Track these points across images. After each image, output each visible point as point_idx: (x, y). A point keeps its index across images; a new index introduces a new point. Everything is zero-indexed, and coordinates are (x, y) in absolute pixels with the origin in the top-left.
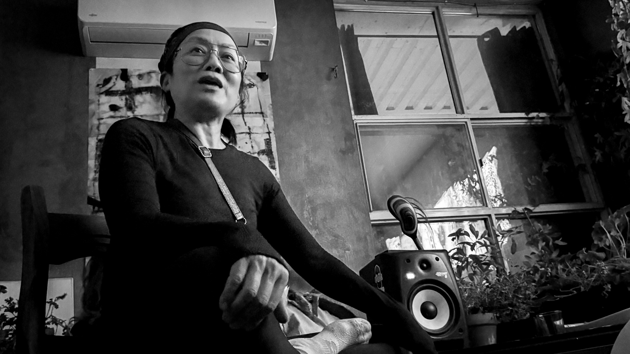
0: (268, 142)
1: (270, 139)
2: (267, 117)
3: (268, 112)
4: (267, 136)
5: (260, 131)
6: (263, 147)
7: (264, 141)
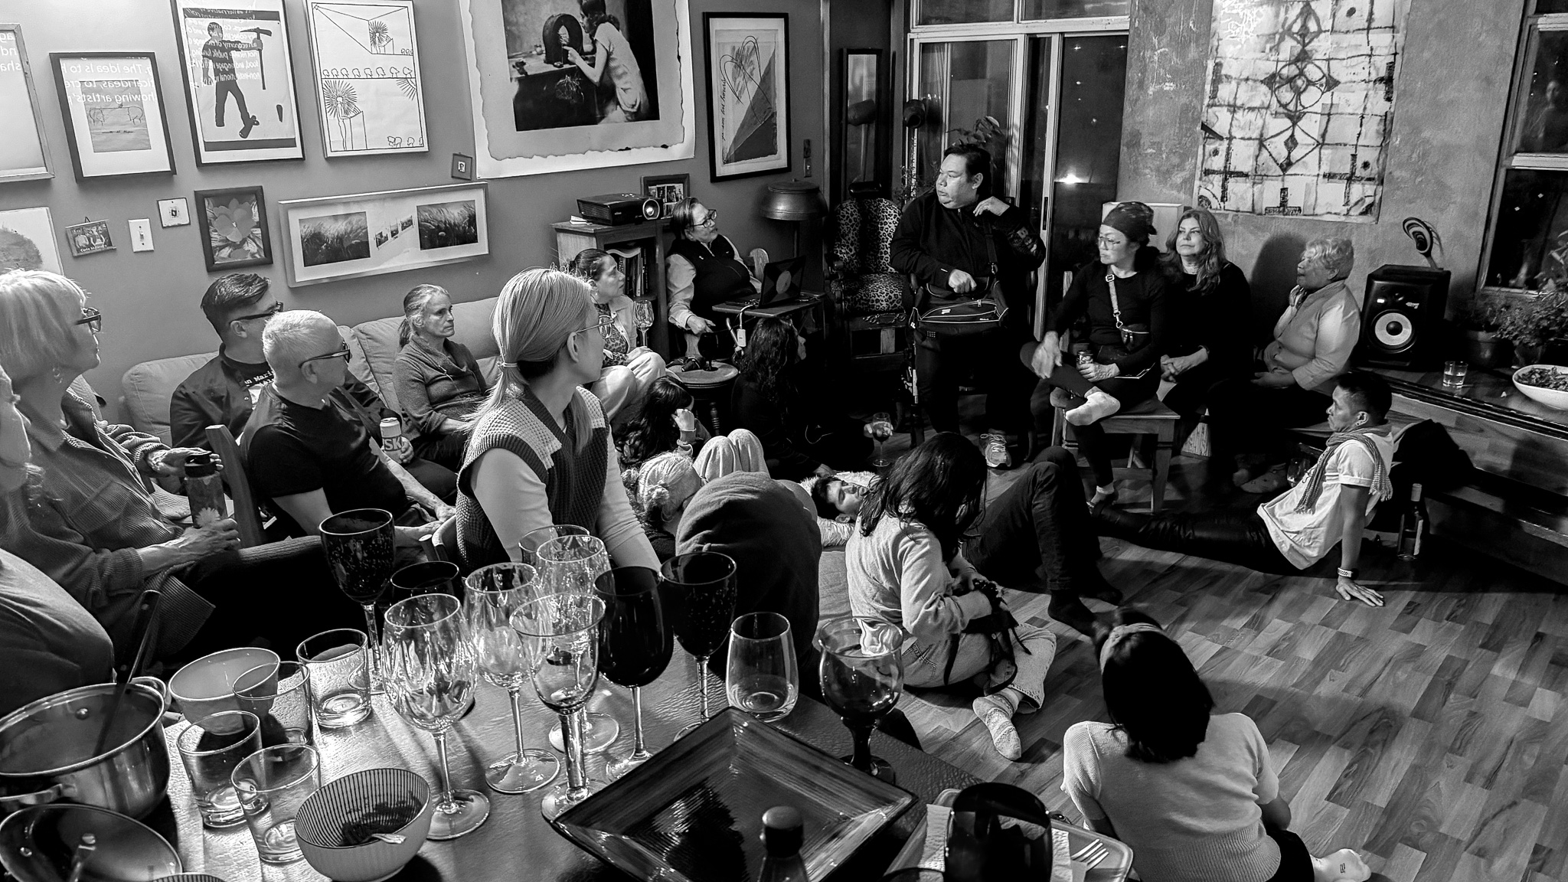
0: (1391, 67)
1: (1393, 63)
2: (1398, 32)
3: (1401, 24)
4: (1391, 59)
5: (1386, 51)
6: (1383, 73)
7: (1385, 66)
